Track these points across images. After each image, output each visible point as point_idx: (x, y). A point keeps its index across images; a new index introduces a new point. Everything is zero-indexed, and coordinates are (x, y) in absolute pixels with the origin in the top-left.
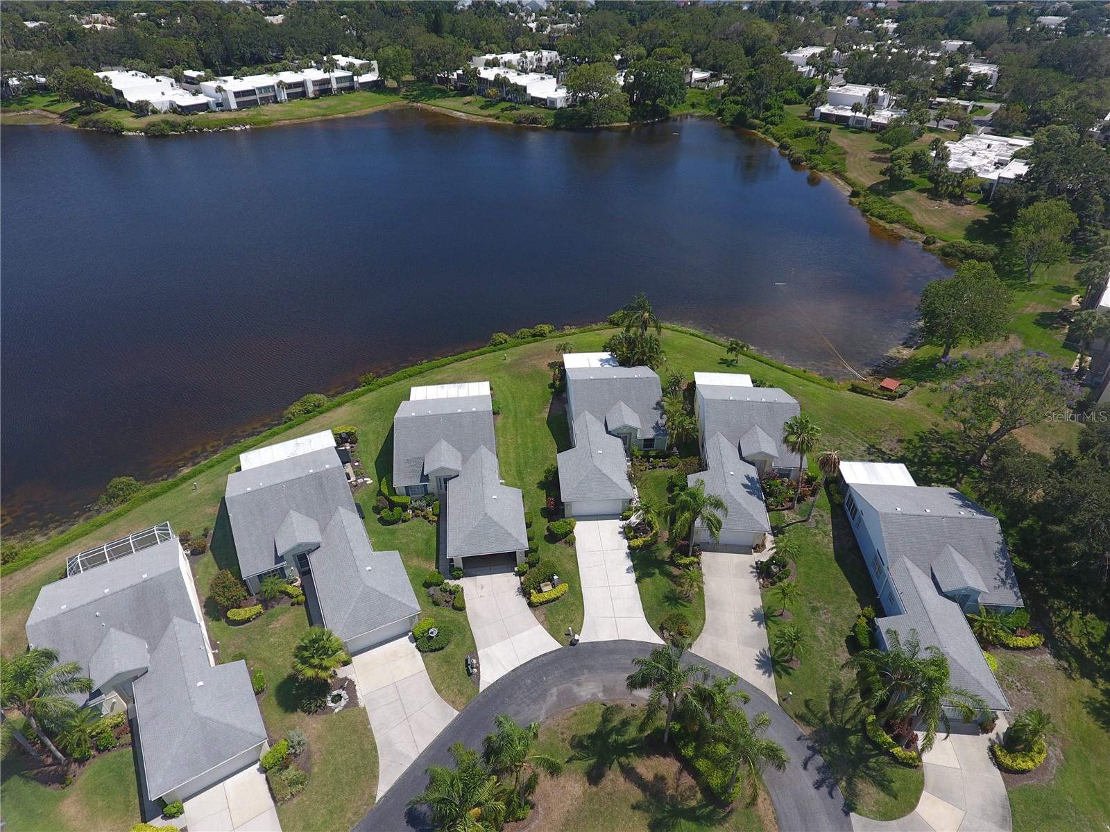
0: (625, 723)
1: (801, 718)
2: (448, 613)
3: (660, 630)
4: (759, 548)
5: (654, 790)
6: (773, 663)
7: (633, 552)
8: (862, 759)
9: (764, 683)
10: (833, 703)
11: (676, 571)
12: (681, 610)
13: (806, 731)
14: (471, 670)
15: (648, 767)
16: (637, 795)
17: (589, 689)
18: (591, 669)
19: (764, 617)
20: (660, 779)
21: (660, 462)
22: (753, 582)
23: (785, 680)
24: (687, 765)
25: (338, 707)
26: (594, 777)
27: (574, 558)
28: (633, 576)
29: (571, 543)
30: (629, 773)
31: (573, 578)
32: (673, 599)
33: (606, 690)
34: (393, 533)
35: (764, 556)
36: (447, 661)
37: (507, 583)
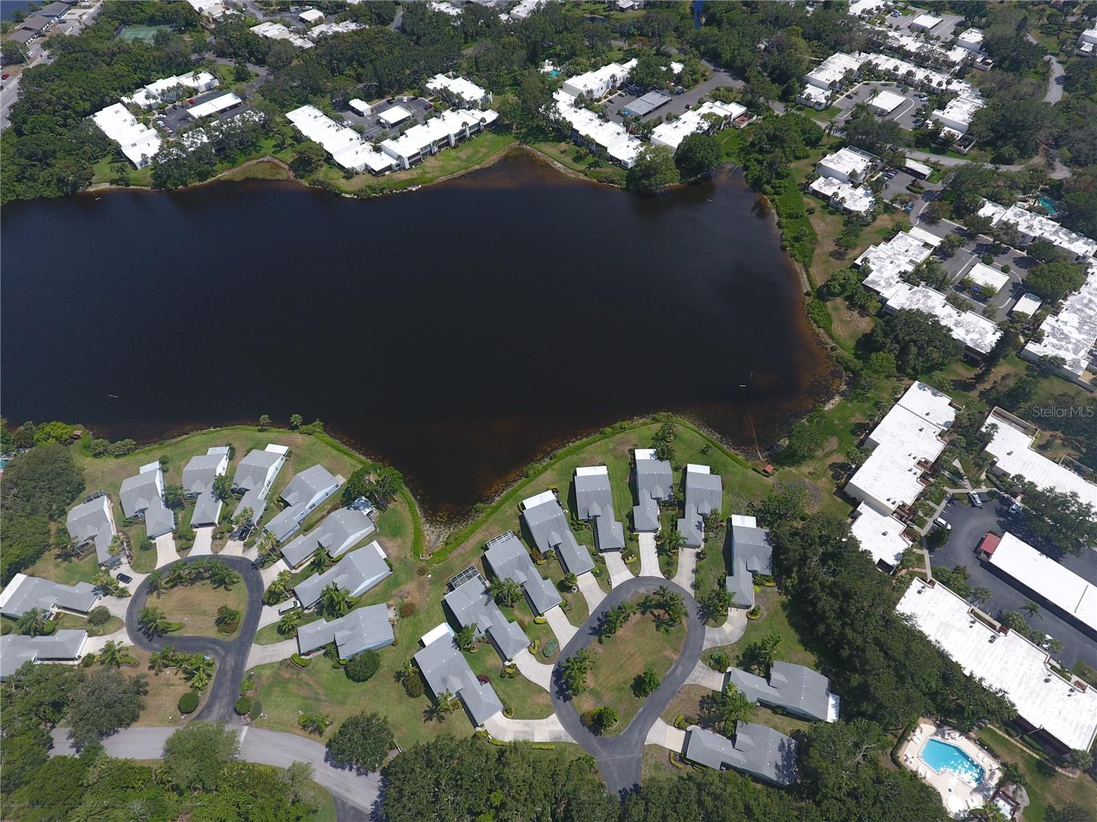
0: (652, 600)
1: (699, 602)
2: (601, 565)
3: (664, 574)
4: (698, 547)
5: (658, 618)
6: (695, 586)
7: (657, 547)
8: (713, 613)
9: (691, 592)
10: (709, 598)
11: (670, 554)
12: (671, 568)
13: (699, 605)
14: (609, 583)
15: (656, 612)
16: (653, 618)
17: (642, 591)
18: (643, 585)
19: (695, 571)
20: (659, 615)
21: (670, 508)
22: (694, 559)
23: (698, 591)
24: (667, 612)
25: (575, 592)
26: (643, 613)
27: (638, 546)
28: (657, 555)
29: (637, 541)
30: (652, 613)
31: (638, 555)
32: (668, 564)
33: (647, 591)
34: (579, 534)
35: (699, 550)
36: (603, 580)
37: (618, 555)
